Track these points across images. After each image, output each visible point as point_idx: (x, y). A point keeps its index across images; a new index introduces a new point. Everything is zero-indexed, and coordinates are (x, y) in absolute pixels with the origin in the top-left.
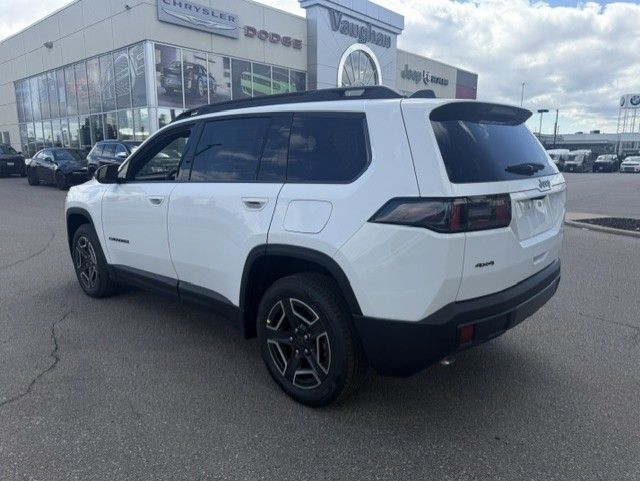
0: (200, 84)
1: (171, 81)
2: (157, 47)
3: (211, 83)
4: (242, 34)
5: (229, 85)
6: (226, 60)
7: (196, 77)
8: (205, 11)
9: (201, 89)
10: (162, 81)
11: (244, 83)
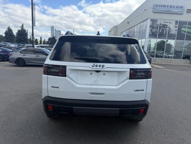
0: (165, 30)
1: (154, 30)
2: (151, 20)
3: (169, 30)
4: (185, 12)
5: (176, 30)
6: (176, 22)
7: (163, 28)
8: (171, 7)
9: (165, 32)
10: (151, 30)
11: (183, 29)
